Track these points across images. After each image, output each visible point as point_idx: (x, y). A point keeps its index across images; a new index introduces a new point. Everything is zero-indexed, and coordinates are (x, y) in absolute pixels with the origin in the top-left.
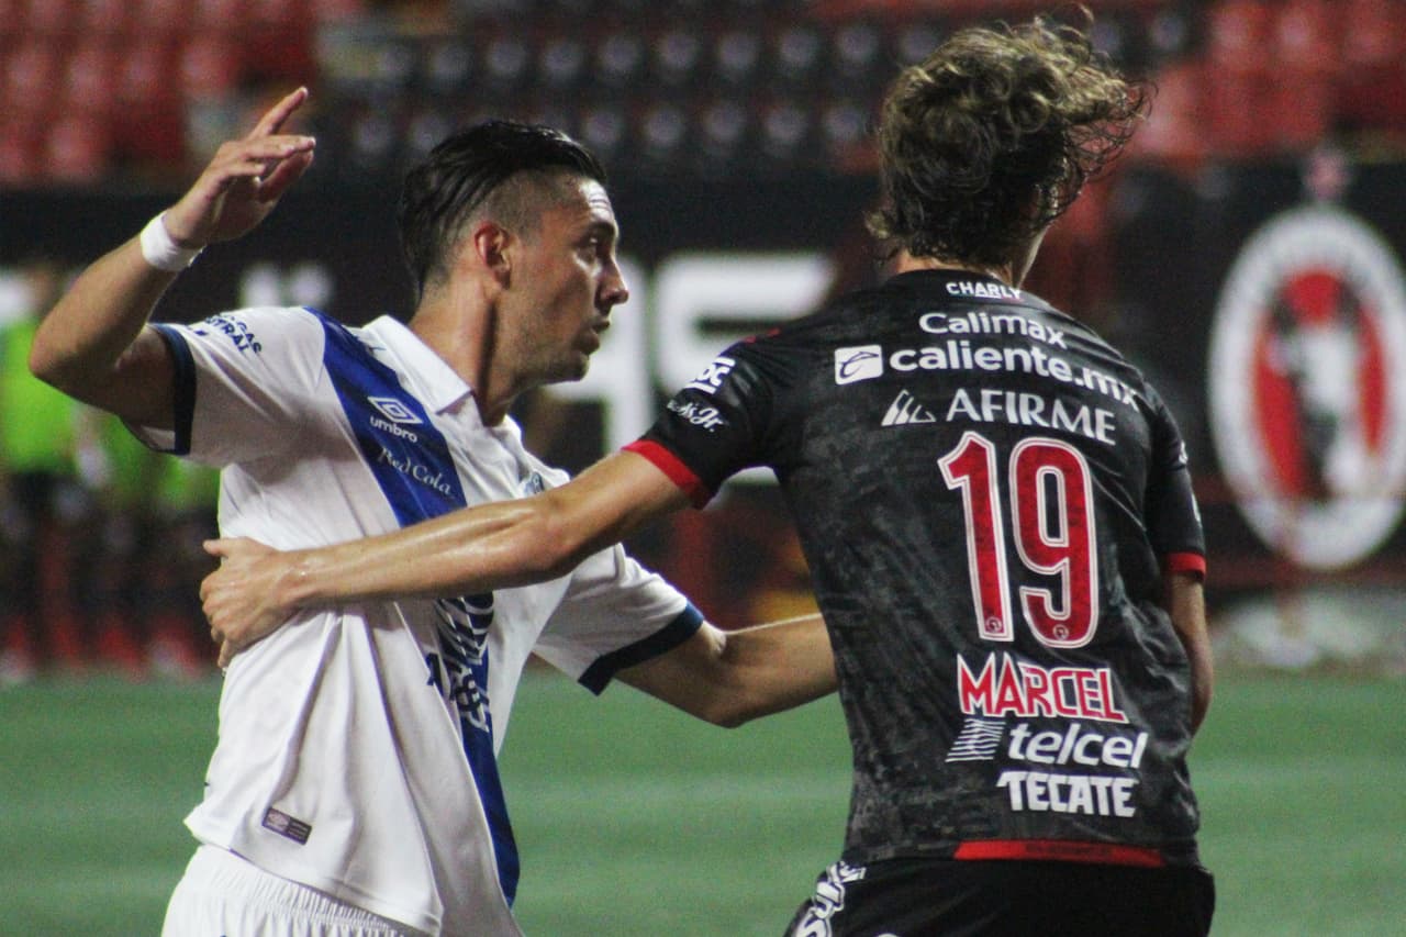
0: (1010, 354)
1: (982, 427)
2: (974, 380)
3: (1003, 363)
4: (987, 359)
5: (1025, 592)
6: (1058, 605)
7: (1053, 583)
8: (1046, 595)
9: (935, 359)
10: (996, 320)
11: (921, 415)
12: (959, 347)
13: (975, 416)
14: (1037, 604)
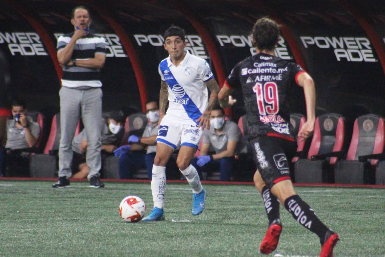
0: (266, 70)
1: (260, 82)
2: (259, 74)
3: (265, 71)
4: (262, 71)
5: (267, 107)
6: (272, 107)
7: (271, 105)
8: (270, 106)
9: (255, 71)
10: (265, 64)
11: (252, 81)
12: (258, 69)
13: (259, 80)
14: (268, 108)
